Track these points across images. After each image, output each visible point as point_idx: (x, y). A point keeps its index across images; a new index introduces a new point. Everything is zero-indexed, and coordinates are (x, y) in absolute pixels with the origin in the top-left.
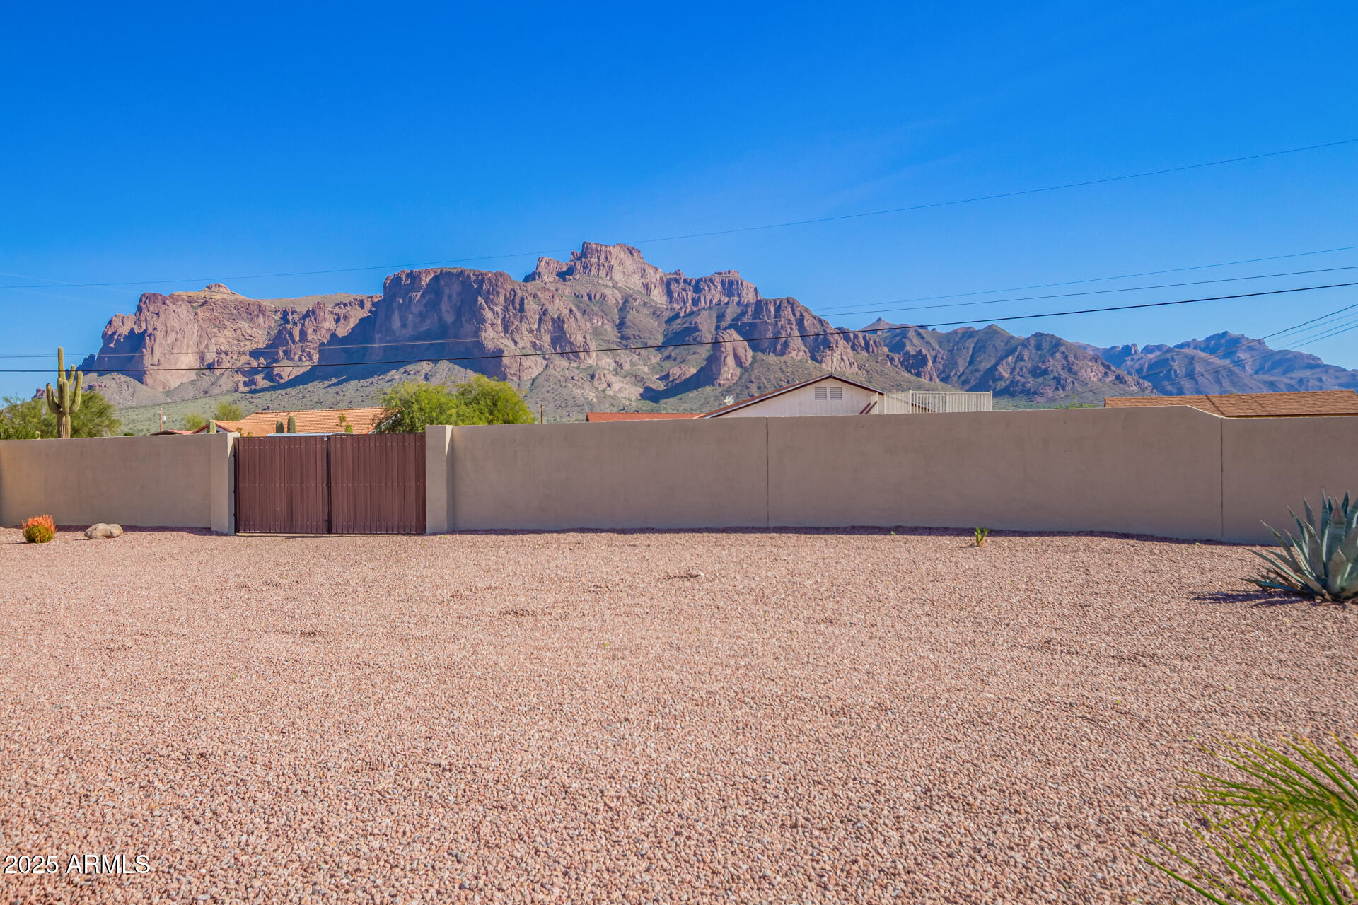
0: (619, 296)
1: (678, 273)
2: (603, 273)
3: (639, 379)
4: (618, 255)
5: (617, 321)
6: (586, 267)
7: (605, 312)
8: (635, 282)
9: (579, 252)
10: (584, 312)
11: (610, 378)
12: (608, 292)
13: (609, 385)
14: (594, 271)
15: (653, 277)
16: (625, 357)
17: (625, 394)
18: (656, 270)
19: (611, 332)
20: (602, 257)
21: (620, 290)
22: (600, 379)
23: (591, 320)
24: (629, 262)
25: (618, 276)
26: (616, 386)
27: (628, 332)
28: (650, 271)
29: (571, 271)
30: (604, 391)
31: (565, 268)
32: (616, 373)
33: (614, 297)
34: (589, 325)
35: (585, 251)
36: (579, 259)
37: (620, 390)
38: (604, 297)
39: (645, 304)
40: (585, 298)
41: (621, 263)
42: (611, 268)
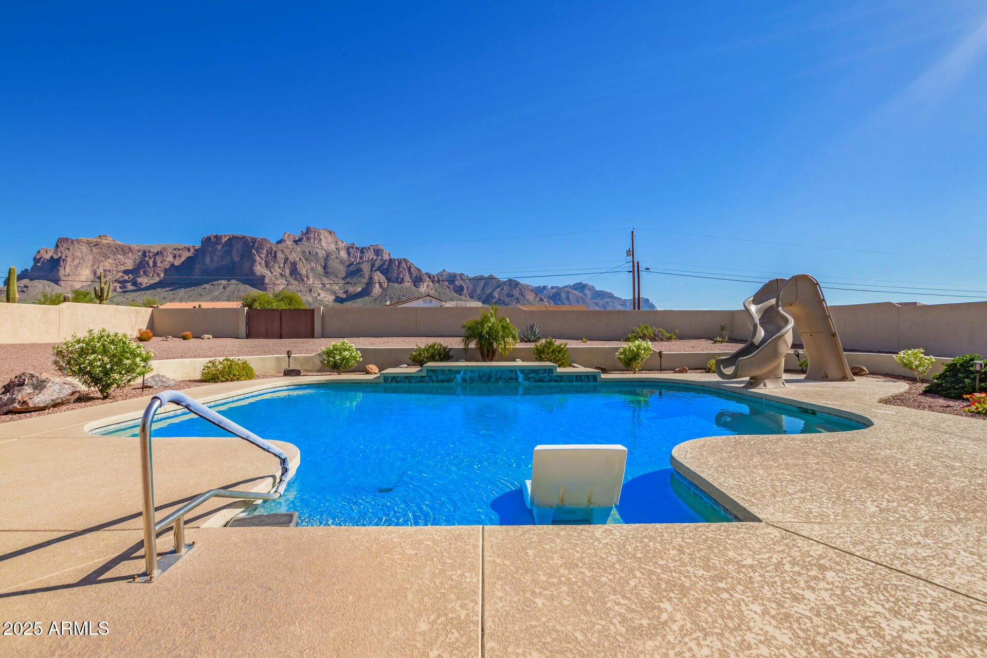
0: (324, 253)
1: (353, 244)
2: (316, 242)
3: (334, 292)
4: (324, 235)
5: (323, 265)
6: (308, 239)
7: (317, 260)
8: (332, 247)
9: (305, 231)
10: (307, 260)
11: (320, 291)
12: (319, 251)
13: (319, 295)
14: (312, 241)
15: (341, 245)
16: (326, 281)
17: (327, 299)
18: (343, 242)
19: (320, 269)
20: (316, 234)
21: (324, 250)
22: (314, 291)
23: (310, 264)
24: (329, 238)
25: (324, 244)
26: (322, 295)
27: (329, 270)
28: (340, 243)
29: (300, 240)
30: (316, 297)
31: (297, 239)
32: (322, 289)
33: (321, 254)
34: (309, 266)
35: (308, 231)
36: (305, 234)
37: (325, 297)
38: (317, 253)
39: (337, 258)
40: (308, 253)
41: (326, 238)
42: (321, 240)
